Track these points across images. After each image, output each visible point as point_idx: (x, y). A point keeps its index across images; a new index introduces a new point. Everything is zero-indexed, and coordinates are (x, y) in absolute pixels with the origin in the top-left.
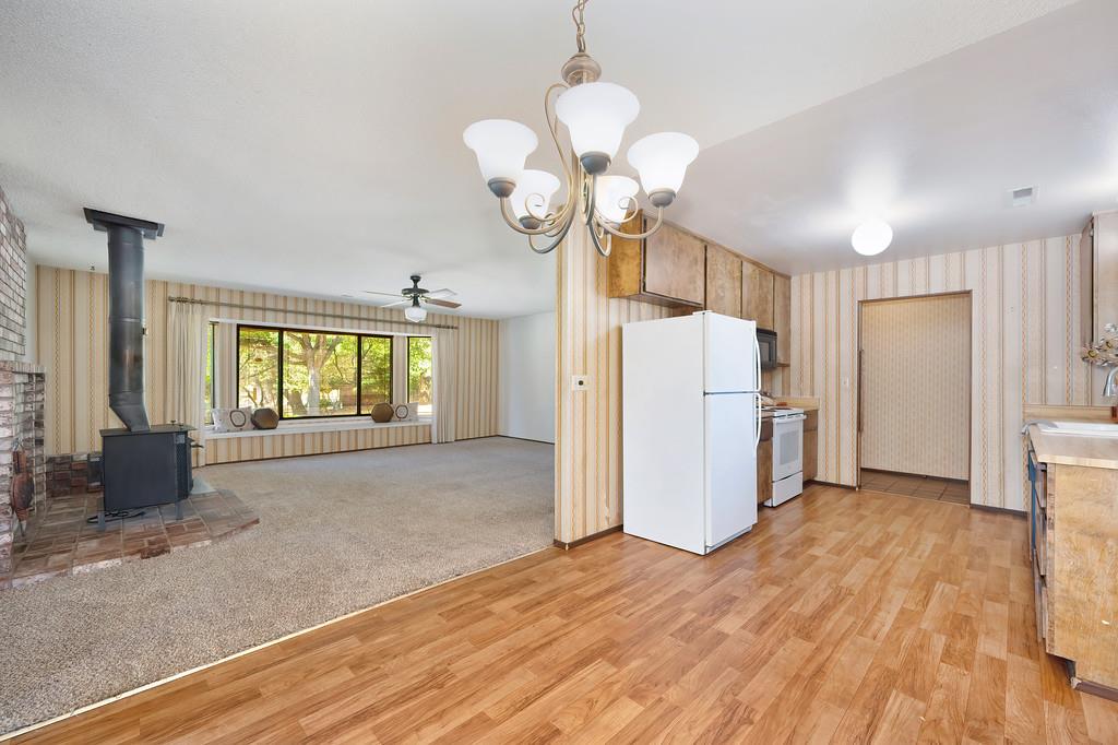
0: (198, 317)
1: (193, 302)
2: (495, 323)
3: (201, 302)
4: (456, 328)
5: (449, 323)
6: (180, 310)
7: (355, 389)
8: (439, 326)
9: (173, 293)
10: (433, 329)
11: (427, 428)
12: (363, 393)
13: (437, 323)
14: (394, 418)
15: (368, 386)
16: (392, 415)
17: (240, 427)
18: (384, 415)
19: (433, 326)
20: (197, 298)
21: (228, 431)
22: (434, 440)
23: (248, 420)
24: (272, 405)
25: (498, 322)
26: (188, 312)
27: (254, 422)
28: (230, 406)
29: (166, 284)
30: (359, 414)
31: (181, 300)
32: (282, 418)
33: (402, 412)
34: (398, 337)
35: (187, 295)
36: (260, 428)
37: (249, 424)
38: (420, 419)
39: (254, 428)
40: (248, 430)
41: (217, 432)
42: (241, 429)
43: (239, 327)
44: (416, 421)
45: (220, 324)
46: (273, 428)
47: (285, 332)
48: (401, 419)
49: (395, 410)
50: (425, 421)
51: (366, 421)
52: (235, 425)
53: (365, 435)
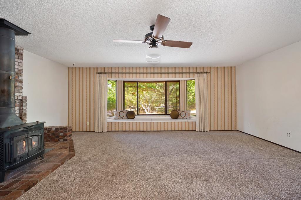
1: (103, 73)
2: (233, 68)
5: (205, 71)
8: (199, 73)
9: (99, 71)
11: (194, 123)
13: (198, 71)
14: (180, 117)
17: (122, 118)
18: (175, 115)
19: (196, 73)
21: (118, 119)
22: (198, 130)
23: (125, 115)
25: (235, 67)
26: (102, 77)
27: (127, 116)
28: (121, 110)
29: (97, 68)
30: (166, 114)
31: (100, 73)
32: (138, 114)
33: (183, 115)
34: (182, 81)
35: (102, 71)
38: (191, 118)
39: (127, 118)
40: (125, 119)
41: (115, 119)
42: (123, 118)
43: (124, 82)
44: (190, 119)
45: (117, 81)
46: (134, 119)
47: (139, 83)
48: (183, 118)
49: (180, 114)
50: (193, 119)
51: (168, 117)
52: (120, 117)
53: (165, 124)
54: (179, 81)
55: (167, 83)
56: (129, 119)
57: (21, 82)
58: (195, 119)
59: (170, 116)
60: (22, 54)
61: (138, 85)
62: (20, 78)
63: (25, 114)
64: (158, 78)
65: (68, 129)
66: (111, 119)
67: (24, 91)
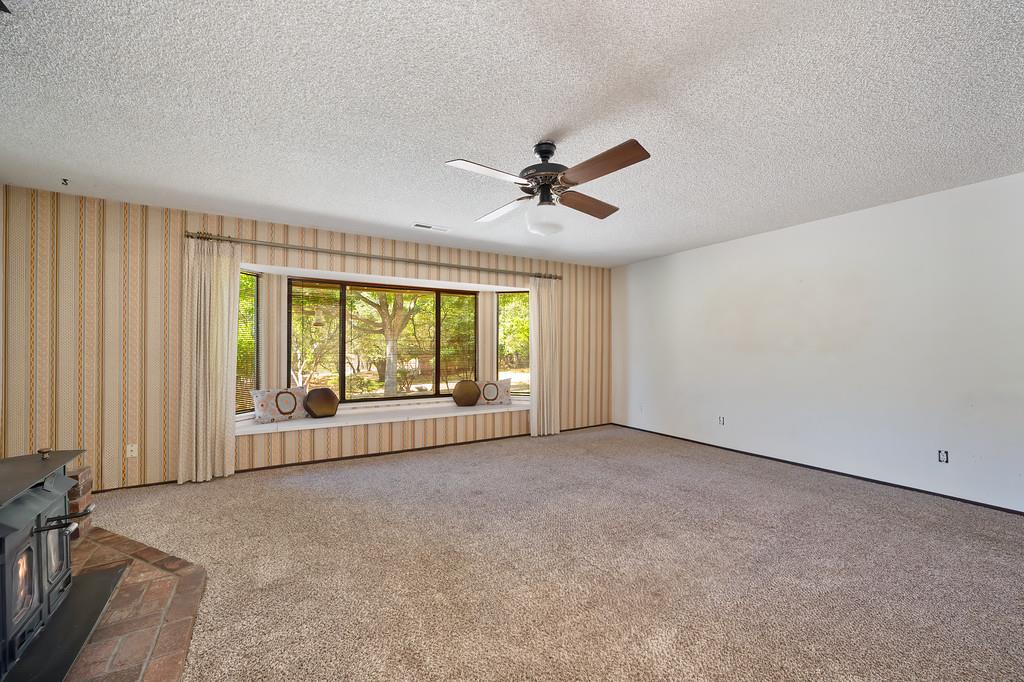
0: (225, 261)
1: (220, 239)
2: (606, 272)
3: (230, 240)
4: (561, 278)
5: (551, 272)
6: (199, 252)
7: (432, 361)
8: (539, 276)
9: (193, 228)
10: (532, 279)
11: (524, 415)
12: (442, 365)
14: (482, 400)
15: (448, 359)
16: (479, 396)
17: (288, 416)
18: (467, 397)
19: (531, 276)
20: (226, 235)
21: (273, 421)
22: (534, 432)
23: (300, 404)
24: (333, 384)
25: (610, 270)
26: (210, 253)
27: (307, 408)
28: (279, 386)
29: (184, 214)
30: (437, 394)
31: (203, 237)
33: (490, 392)
34: (484, 293)
35: (213, 230)
36: (315, 416)
37: (302, 412)
38: (513, 402)
39: (307, 416)
40: (299, 418)
41: (260, 421)
42: (290, 418)
43: (291, 282)
44: (509, 404)
45: (265, 276)
46: (332, 415)
47: (348, 288)
48: (491, 402)
49: (482, 389)
50: (520, 404)
51: (446, 403)
52: (282, 413)
53: (446, 425)
54: (475, 293)
55: (443, 297)
58: (528, 403)
59: (451, 399)
61: (343, 295)
66: (243, 425)
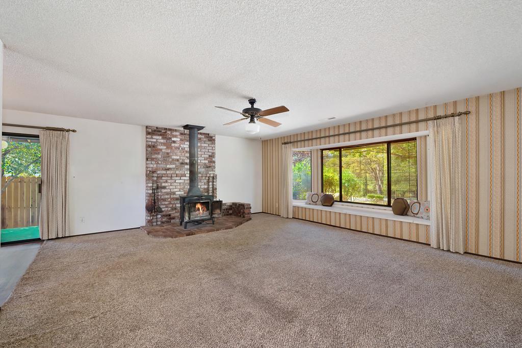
14: (410, 213)
17: (315, 203)
21: (310, 204)
23: (320, 199)
31: (285, 143)
32: (341, 201)
40: (319, 205)
41: (306, 204)
43: (322, 150)
47: (342, 149)
48: (415, 215)
51: (389, 211)
54: (414, 139)
56: (324, 206)
57: (214, 162)
59: (390, 209)
60: (214, 140)
61: (340, 154)
62: (213, 159)
63: (216, 189)
64: (355, 140)
65: (246, 207)
67: (216, 169)
